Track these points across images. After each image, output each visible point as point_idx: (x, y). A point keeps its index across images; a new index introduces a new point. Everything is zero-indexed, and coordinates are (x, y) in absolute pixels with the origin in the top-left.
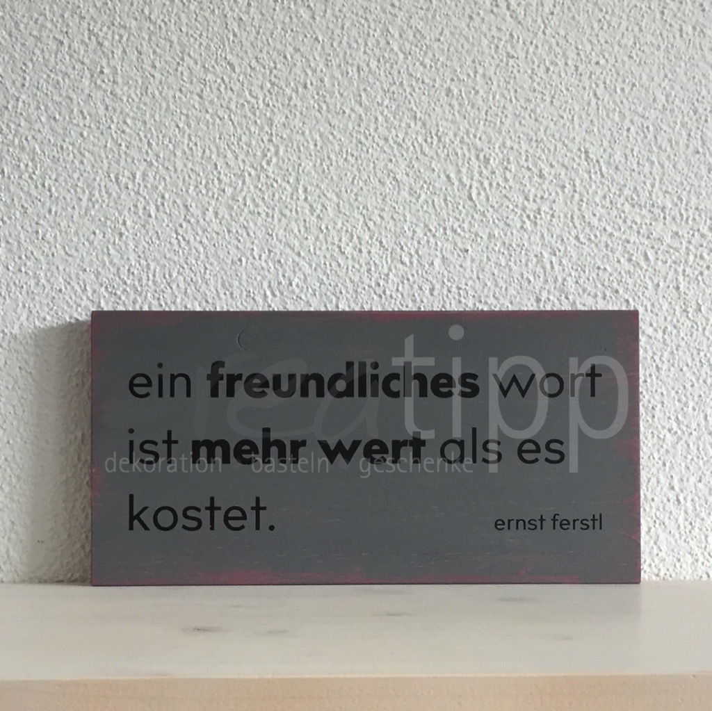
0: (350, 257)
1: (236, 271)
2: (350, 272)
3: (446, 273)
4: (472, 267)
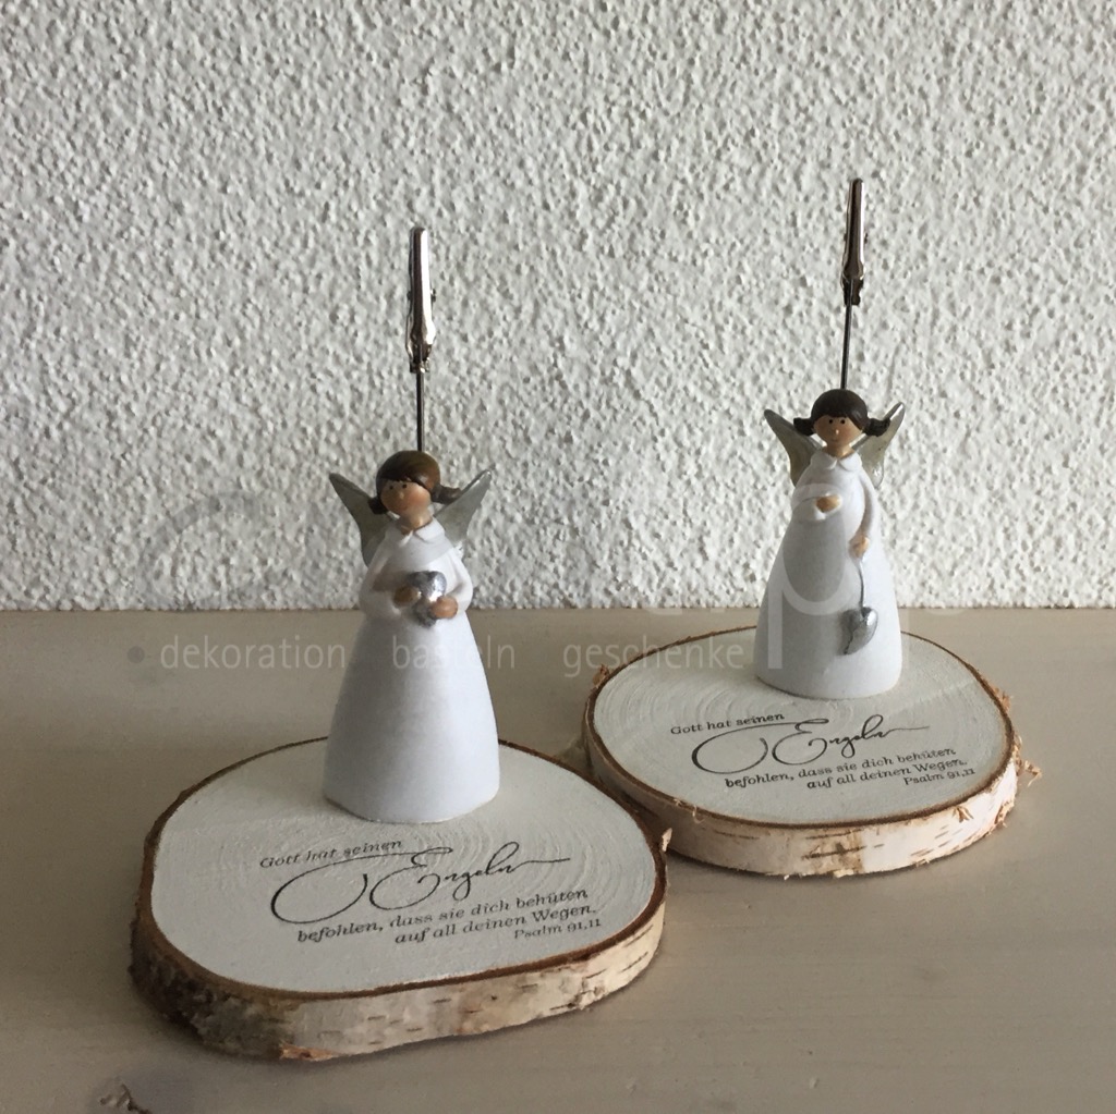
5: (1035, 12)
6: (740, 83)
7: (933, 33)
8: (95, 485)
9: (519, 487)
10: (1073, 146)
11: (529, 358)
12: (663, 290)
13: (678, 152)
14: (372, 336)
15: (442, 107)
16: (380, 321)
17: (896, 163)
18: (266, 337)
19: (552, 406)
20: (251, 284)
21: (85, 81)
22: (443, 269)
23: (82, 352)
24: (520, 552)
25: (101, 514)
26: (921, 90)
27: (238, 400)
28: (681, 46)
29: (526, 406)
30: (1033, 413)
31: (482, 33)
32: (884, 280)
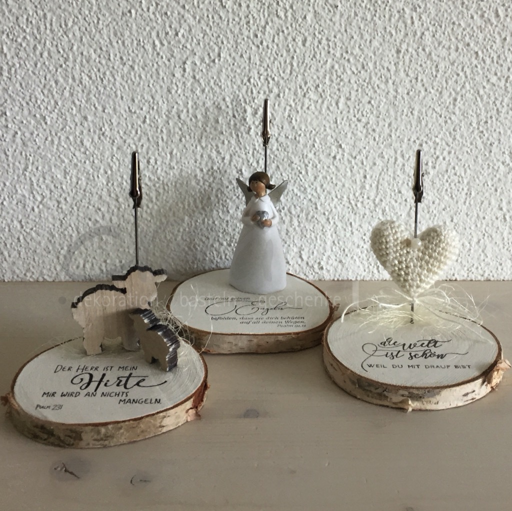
0: (230, 10)
1: (126, 22)
2: (231, 24)
3: (317, 26)
4: (340, 20)
5: (434, 36)
6: (313, 66)
7: (392, 45)
8: (52, 230)
9: (225, 231)
10: (451, 90)
11: (228, 178)
12: (283, 150)
13: (288, 94)
14: (164, 169)
15: (192, 77)
16: (167, 163)
17: (378, 98)
18: (121, 170)
19: (238, 197)
20: (115, 149)
21: (48, 69)
22: (192, 142)
23: (47, 177)
24: (226, 258)
25: (55, 242)
26: (387, 68)
27: (110, 196)
28: (288, 51)
29: (227, 197)
30: (438, 200)
31: (207, 47)
32: (374, 145)
